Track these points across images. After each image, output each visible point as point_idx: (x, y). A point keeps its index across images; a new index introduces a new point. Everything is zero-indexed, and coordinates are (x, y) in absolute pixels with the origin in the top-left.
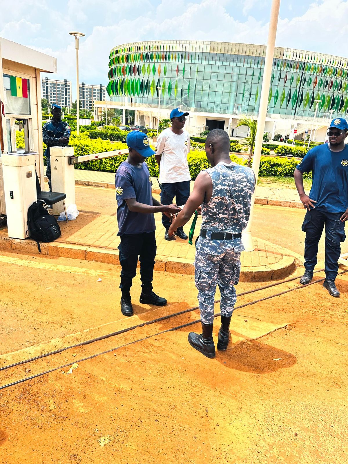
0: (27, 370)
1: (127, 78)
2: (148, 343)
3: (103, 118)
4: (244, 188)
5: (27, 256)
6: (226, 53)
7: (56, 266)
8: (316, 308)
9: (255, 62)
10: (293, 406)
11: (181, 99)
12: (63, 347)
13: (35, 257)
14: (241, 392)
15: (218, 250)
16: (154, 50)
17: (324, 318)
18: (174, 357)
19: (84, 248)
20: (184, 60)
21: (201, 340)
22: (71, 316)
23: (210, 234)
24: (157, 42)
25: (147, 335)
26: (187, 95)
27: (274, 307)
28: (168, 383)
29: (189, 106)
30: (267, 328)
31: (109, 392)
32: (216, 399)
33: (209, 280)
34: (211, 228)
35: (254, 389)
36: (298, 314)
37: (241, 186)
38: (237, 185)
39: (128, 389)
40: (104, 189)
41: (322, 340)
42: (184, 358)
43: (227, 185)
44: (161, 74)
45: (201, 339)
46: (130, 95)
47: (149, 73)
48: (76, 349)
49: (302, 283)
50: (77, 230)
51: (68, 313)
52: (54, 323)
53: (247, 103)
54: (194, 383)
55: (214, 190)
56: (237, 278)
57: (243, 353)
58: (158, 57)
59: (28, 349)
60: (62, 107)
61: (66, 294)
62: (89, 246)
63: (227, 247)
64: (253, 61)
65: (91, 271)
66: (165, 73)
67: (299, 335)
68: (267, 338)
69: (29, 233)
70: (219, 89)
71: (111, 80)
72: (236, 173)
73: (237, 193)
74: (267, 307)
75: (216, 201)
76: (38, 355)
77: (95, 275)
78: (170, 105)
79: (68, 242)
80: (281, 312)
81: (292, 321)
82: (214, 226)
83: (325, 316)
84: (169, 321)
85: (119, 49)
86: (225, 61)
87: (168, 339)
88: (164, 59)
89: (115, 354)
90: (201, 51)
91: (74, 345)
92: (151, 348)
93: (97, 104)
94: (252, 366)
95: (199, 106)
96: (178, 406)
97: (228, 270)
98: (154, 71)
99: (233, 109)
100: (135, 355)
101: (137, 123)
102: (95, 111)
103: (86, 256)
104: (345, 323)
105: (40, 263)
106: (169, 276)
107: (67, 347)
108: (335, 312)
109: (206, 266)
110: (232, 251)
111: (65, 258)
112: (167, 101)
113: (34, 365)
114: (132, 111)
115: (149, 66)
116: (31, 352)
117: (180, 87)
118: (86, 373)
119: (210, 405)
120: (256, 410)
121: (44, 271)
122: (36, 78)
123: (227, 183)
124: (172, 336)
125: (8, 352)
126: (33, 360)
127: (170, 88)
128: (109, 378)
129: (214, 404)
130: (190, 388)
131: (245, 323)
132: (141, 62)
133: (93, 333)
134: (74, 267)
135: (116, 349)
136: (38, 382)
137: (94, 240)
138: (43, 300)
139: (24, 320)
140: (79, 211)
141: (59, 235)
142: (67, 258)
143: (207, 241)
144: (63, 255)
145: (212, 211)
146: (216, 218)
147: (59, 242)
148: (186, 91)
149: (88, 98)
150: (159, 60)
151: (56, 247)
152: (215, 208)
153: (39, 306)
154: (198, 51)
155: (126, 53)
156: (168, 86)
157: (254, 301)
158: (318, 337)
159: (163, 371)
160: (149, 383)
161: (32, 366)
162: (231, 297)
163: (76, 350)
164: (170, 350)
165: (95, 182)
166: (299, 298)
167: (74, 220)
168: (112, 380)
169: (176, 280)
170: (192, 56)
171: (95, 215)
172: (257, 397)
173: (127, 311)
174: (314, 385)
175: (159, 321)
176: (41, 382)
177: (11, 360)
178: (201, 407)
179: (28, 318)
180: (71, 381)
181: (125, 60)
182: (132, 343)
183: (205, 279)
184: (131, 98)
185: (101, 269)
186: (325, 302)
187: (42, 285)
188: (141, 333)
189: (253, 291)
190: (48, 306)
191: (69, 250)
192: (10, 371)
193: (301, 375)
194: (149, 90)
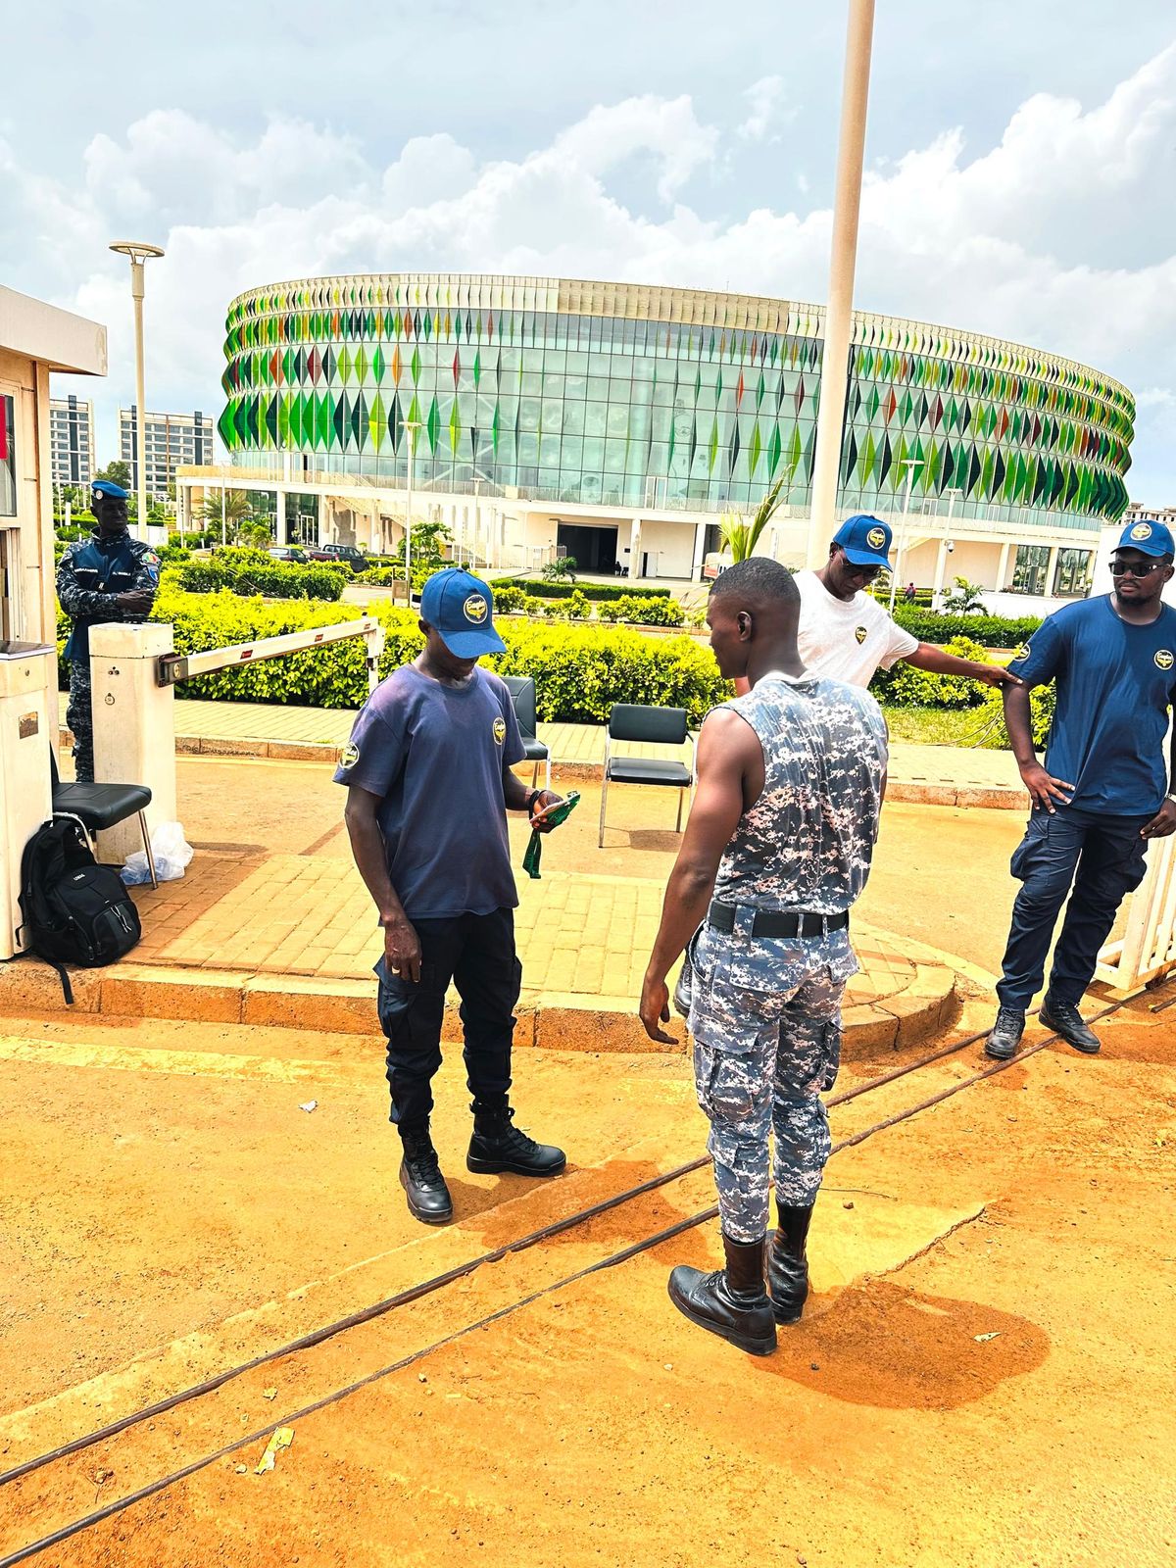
0: (99, 1474)
1: (290, 390)
2: (533, 1322)
3: (207, 522)
4: (858, 755)
5: (23, 1022)
6: (610, 314)
7: (137, 1054)
8: (1061, 1139)
9: (701, 344)
10: (1088, 1506)
11: (471, 459)
12: (222, 1366)
13: (53, 1025)
14: (899, 1475)
15: (780, 975)
16: (377, 304)
17: (1094, 1172)
18: (634, 1365)
19: (235, 981)
20: (476, 335)
21: (720, 1295)
22: (227, 1241)
23: (751, 918)
24: (385, 279)
25: (520, 1294)
26: (492, 446)
27: (927, 1148)
28: (636, 1468)
29: (499, 483)
30: (924, 1225)
31: (429, 1529)
32: (820, 1512)
33: (750, 1082)
34: (754, 896)
35: (941, 1456)
36: (1011, 1167)
37: (848, 747)
38: (834, 744)
39: (499, 1509)
40: (256, 762)
41: (1110, 1250)
42: (670, 1366)
43: (808, 746)
44: (402, 379)
45: (722, 1290)
46: (301, 446)
47: (362, 377)
48: (273, 1367)
49: (994, 1057)
50: (195, 914)
51: (214, 1229)
52: (168, 1273)
53: (683, 471)
54: (731, 1459)
55: (769, 769)
56: (832, 1067)
57: (866, 1326)
58: (389, 326)
59: (86, 1386)
60: (62, 485)
61: (193, 1159)
62: (249, 971)
63: (808, 962)
64: (697, 339)
65: (267, 1064)
66: (416, 379)
67: (1031, 1241)
68: (932, 1263)
69: (24, 937)
70: (595, 426)
71: (233, 398)
72: (826, 705)
73: (835, 772)
74: (905, 1151)
75: (778, 804)
76: (131, 1408)
77: (284, 1077)
78: (436, 479)
79: (170, 962)
80: (955, 1164)
81: (996, 1193)
82: (764, 889)
83: (1098, 1165)
84: (588, 1231)
85: (259, 298)
86: (607, 341)
87: (599, 1300)
88: (410, 331)
89: (422, 1377)
90: (530, 308)
91: (263, 1355)
92: (547, 1341)
93: (186, 477)
94: (909, 1370)
95: (532, 481)
96: (695, 1556)
97: (806, 1043)
98: (380, 369)
99: (642, 492)
100: (495, 1373)
101: (326, 538)
102: (179, 498)
103: (241, 1007)
104: (1167, 1183)
105: (76, 1046)
106: (551, 1063)
107: (236, 1365)
108: (1122, 1149)
109: (736, 1031)
110: (824, 975)
111: (164, 1021)
112: (426, 466)
113: (125, 1451)
114: (305, 497)
115: (362, 352)
116: (100, 1399)
117: (467, 422)
118: (328, 1462)
119: (806, 1538)
120: (970, 1538)
121: (96, 1076)
122: (35, 391)
123: (806, 741)
124: (611, 1286)
125: (12, 1407)
126: (116, 1431)
127: (434, 424)
128: (420, 1471)
129: (820, 1534)
130: (720, 1481)
131: (846, 1215)
132: (334, 339)
133: (323, 1301)
134: (203, 1055)
135: (420, 1355)
136: (151, 1520)
137: (266, 950)
138: (113, 1186)
139: (53, 1273)
140: (194, 845)
141: (133, 940)
142: (173, 1019)
143: (739, 944)
144: (156, 1011)
145: (760, 837)
146: (774, 863)
147: (139, 963)
148: (487, 432)
149: (153, 458)
150: (394, 333)
151: (130, 984)
152: (773, 829)
153: (99, 1212)
154: (519, 307)
155: (283, 311)
156: (427, 419)
157: (858, 1133)
158: (1094, 1242)
159: (611, 1422)
160: (571, 1476)
161: (116, 1453)
162: (816, 1137)
163: (274, 1375)
164: (614, 1341)
165: (225, 738)
166: (999, 1110)
167: (176, 880)
168: (430, 1480)
169: (576, 1074)
170: (501, 324)
171: (250, 855)
172: (959, 1487)
173: (433, 1205)
174: (1135, 1420)
175: (551, 1235)
176: (162, 1516)
177: (30, 1438)
178: (778, 1550)
179: (65, 1263)
180: (277, 1500)
181: (281, 335)
182: (476, 1326)
183: (736, 1080)
184: (305, 457)
185: (304, 1053)
186: (1082, 1117)
187: (96, 1130)
188: (498, 1285)
189: (849, 1098)
190: (133, 1211)
191: (179, 990)
192: (32, 1486)
193: (1078, 1388)
194: (366, 428)
